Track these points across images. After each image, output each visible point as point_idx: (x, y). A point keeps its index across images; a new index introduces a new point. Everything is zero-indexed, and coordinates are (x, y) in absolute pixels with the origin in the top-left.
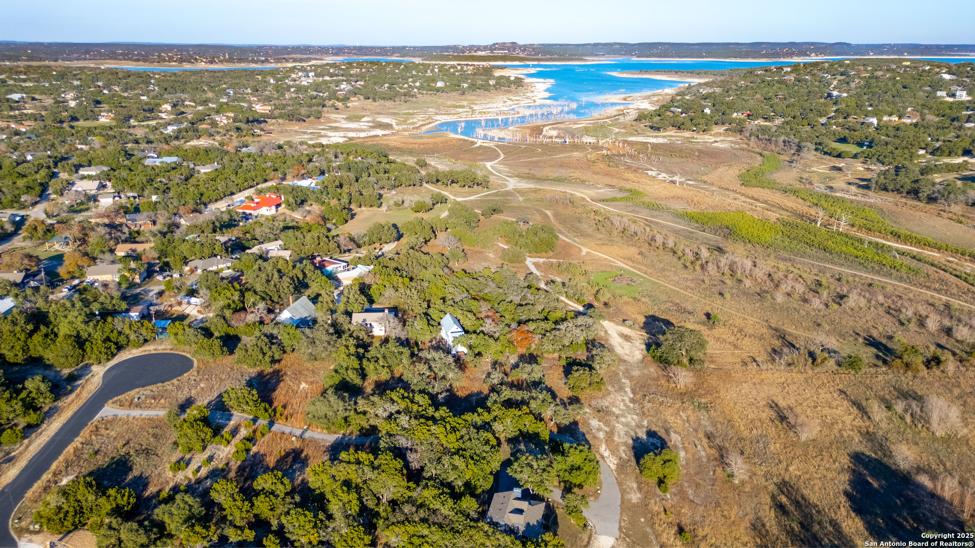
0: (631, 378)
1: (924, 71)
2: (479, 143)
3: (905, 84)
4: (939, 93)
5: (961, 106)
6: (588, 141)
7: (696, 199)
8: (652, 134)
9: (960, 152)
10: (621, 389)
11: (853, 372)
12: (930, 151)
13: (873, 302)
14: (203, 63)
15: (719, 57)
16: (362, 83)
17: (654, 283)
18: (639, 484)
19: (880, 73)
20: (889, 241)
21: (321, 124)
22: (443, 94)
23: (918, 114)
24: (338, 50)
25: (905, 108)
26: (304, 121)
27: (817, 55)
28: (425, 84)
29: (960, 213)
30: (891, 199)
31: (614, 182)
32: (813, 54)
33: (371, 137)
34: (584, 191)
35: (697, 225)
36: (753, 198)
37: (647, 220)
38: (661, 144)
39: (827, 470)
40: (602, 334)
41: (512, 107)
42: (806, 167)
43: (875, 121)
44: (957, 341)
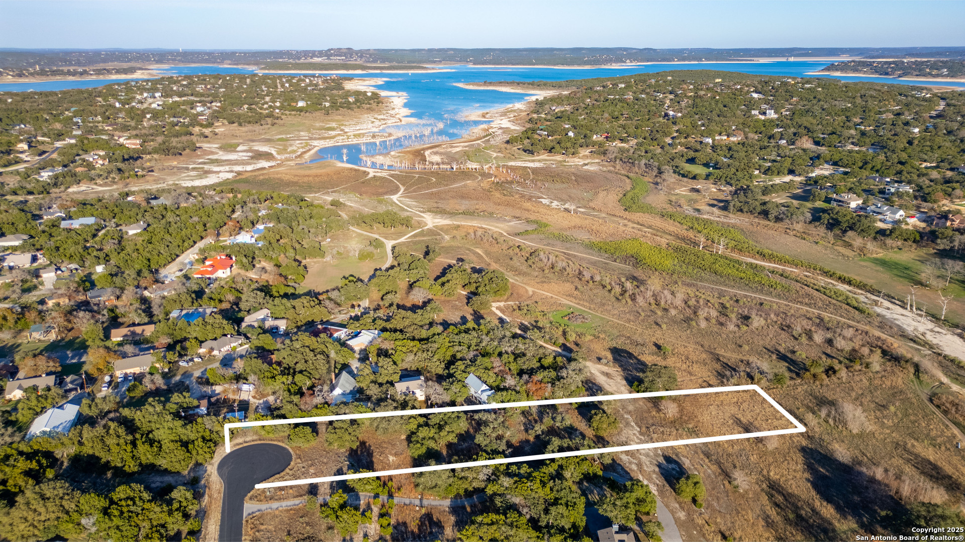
0: (629, 412)
1: (736, 89)
2: (372, 173)
3: (725, 103)
4: (753, 112)
5: (773, 124)
6: (474, 167)
7: (594, 227)
8: (528, 158)
9: (786, 172)
10: (628, 424)
11: (779, 386)
12: (763, 171)
13: (769, 321)
14: (10, 77)
15: (548, 64)
16: (219, 104)
17: (602, 319)
18: (680, 503)
19: (702, 93)
20: (757, 260)
21: (199, 157)
22: (307, 114)
23: (742, 133)
24: (161, 56)
25: (730, 127)
26: (181, 154)
27: (631, 62)
28: (286, 104)
29: (802, 230)
30: (747, 220)
31: (518, 213)
32: (628, 61)
33: (258, 169)
34: (497, 225)
35: (606, 255)
36: (638, 223)
37: (565, 253)
38: (539, 168)
39: (795, 471)
40: (589, 374)
41: (381, 128)
42: (670, 189)
43: (710, 141)
44: (838, 350)
